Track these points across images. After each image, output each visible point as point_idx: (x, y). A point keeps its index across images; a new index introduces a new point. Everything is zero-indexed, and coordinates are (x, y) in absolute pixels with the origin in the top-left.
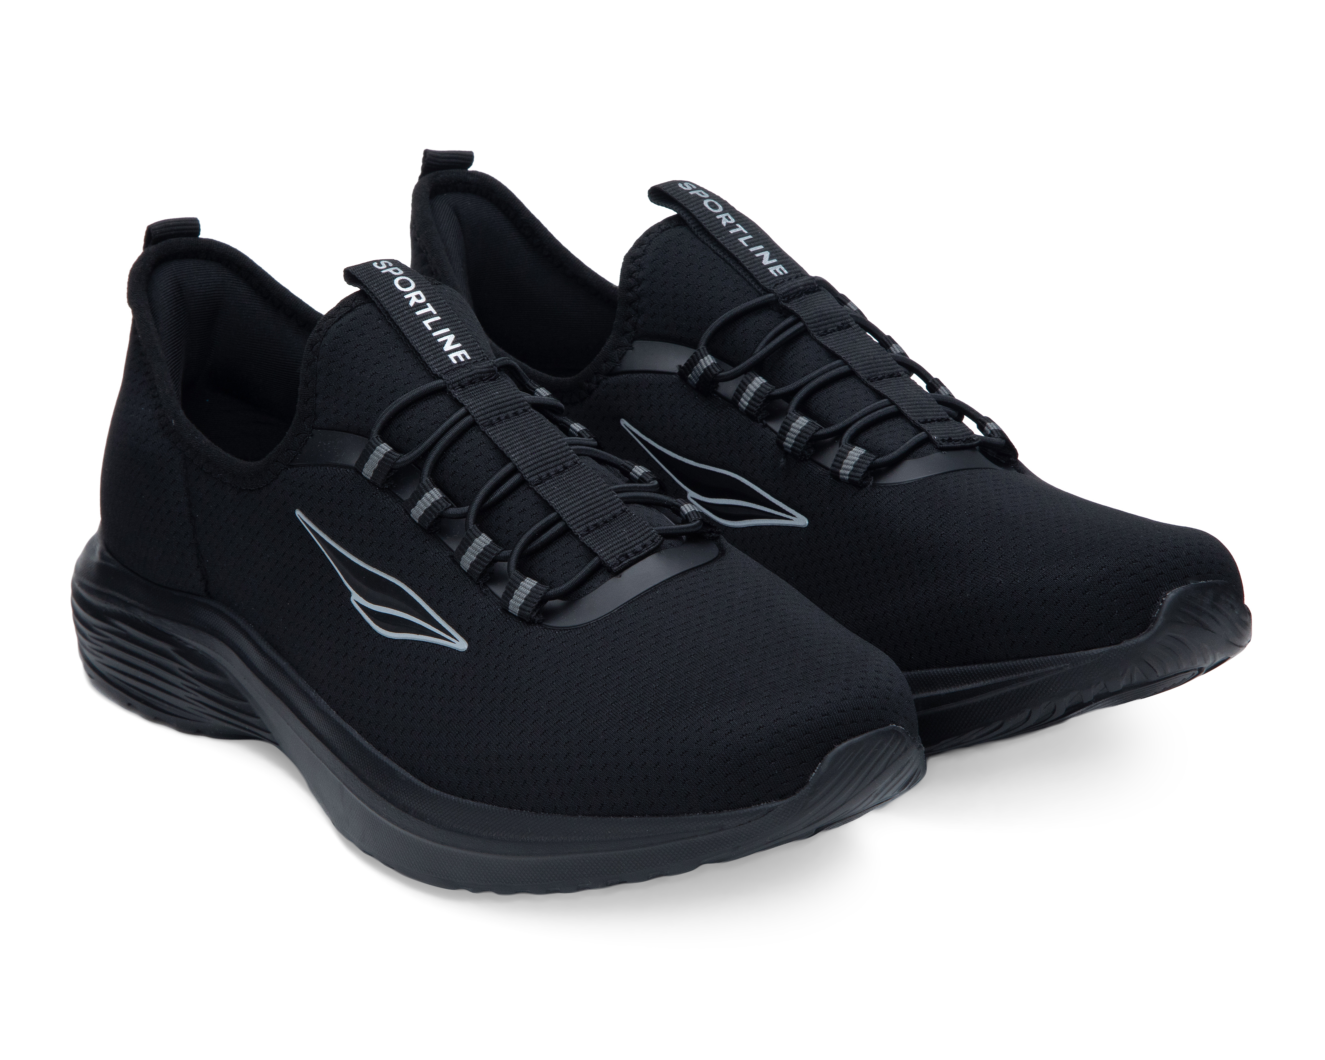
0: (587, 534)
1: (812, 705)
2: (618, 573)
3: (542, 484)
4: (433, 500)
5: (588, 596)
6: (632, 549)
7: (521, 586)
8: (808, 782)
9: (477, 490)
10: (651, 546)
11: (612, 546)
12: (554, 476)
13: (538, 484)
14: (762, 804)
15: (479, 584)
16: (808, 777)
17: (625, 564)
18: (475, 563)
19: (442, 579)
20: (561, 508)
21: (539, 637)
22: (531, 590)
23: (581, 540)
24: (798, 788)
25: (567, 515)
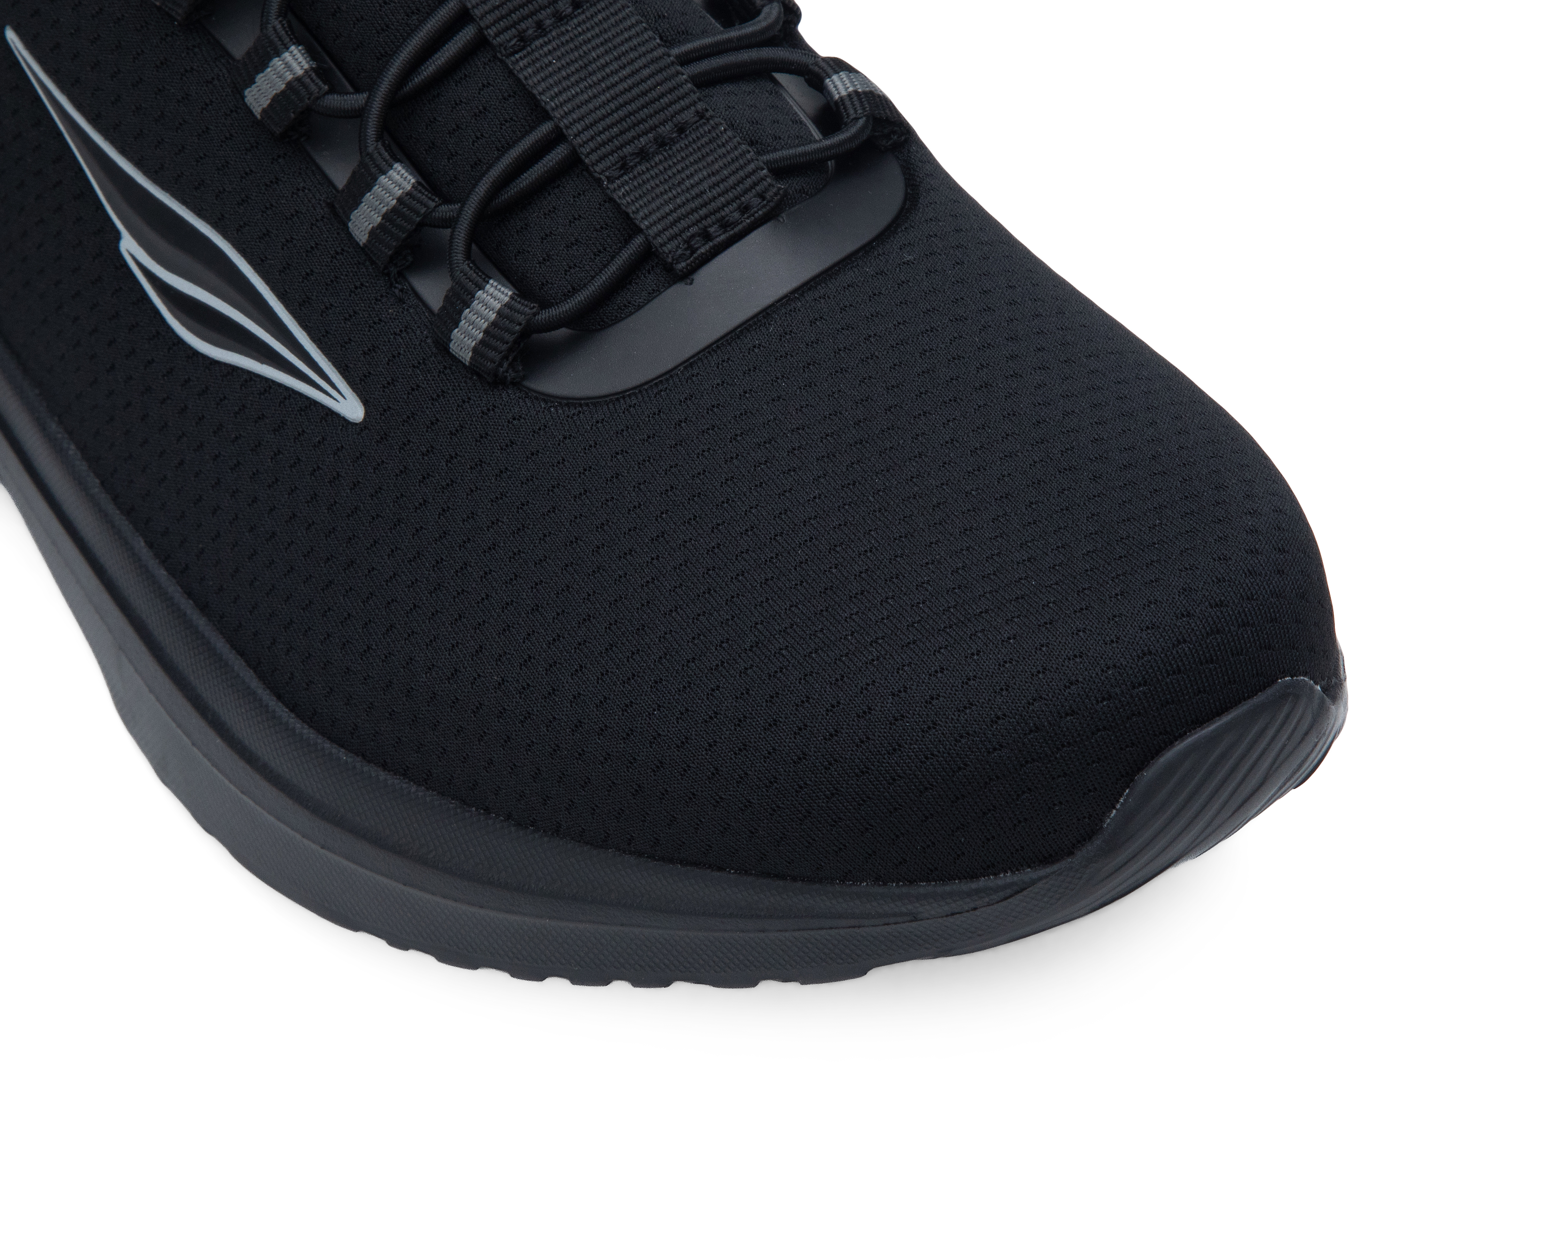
0: (622, 176)
1: (1110, 663)
2: (686, 276)
3: (525, 52)
4: (289, 77)
5: (622, 325)
6: (718, 215)
7: (476, 302)
8: (1102, 827)
9: (386, 57)
10: (758, 210)
11: (676, 209)
12: (551, 27)
13: (517, 52)
14: (1002, 875)
15: (388, 275)
16: (1100, 820)
17: (703, 254)
18: (378, 231)
19: (311, 252)
20: (566, 114)
21: (514, 419)
22: (499, 313)
23: (608, 192)
24: (1079, 842)
25: (577, 129)
